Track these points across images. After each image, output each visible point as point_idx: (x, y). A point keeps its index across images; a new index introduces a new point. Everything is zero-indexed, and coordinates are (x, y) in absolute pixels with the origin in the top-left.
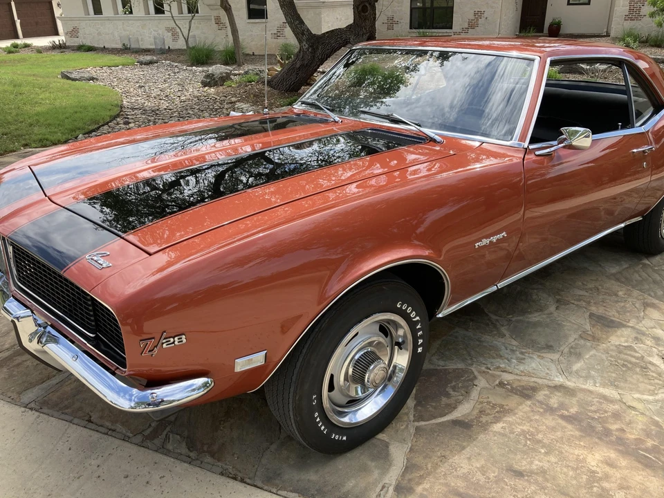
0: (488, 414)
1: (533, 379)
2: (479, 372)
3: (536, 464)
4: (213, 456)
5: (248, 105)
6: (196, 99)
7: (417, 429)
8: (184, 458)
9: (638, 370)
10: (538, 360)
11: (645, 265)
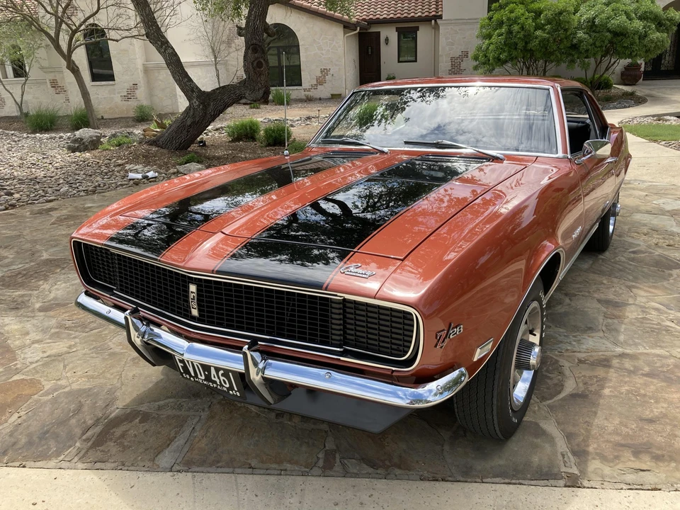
0: (592, 385)
1: (601, 353)
2: (557, 356)
3: (656, 412)
4: (400, 468)
5: (141, 166)
6: (74, 165)
7: (549, 406)
8: (377, 476)
9: (664, 332)
10: (591, 339)
11: (602, 259)
